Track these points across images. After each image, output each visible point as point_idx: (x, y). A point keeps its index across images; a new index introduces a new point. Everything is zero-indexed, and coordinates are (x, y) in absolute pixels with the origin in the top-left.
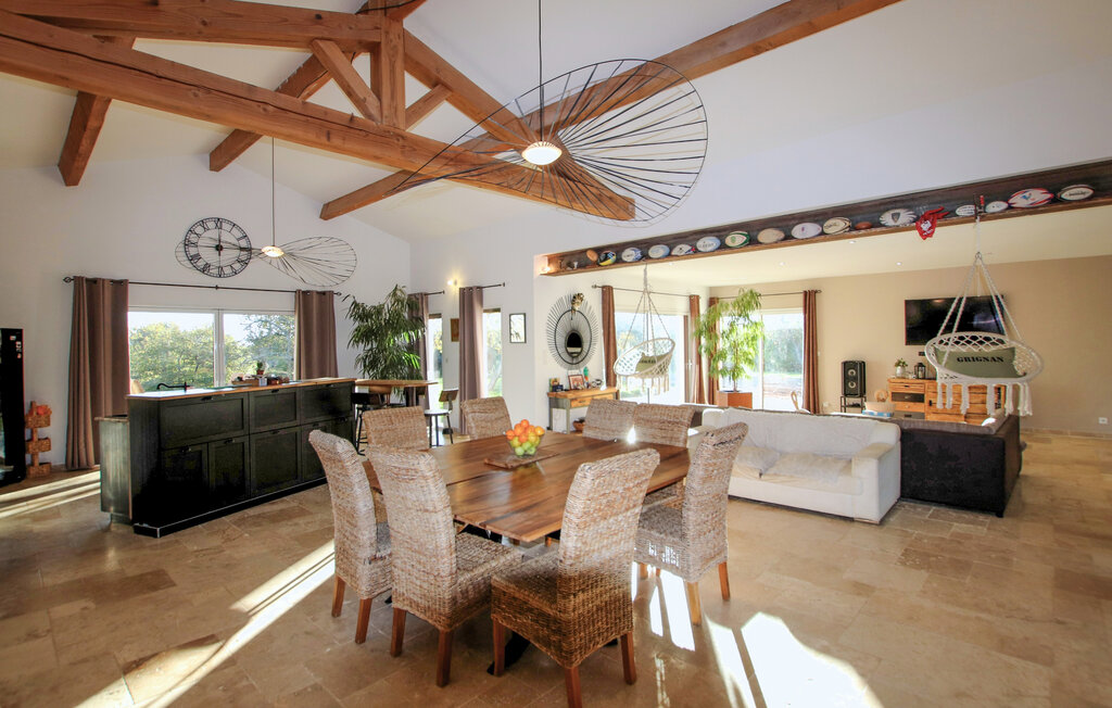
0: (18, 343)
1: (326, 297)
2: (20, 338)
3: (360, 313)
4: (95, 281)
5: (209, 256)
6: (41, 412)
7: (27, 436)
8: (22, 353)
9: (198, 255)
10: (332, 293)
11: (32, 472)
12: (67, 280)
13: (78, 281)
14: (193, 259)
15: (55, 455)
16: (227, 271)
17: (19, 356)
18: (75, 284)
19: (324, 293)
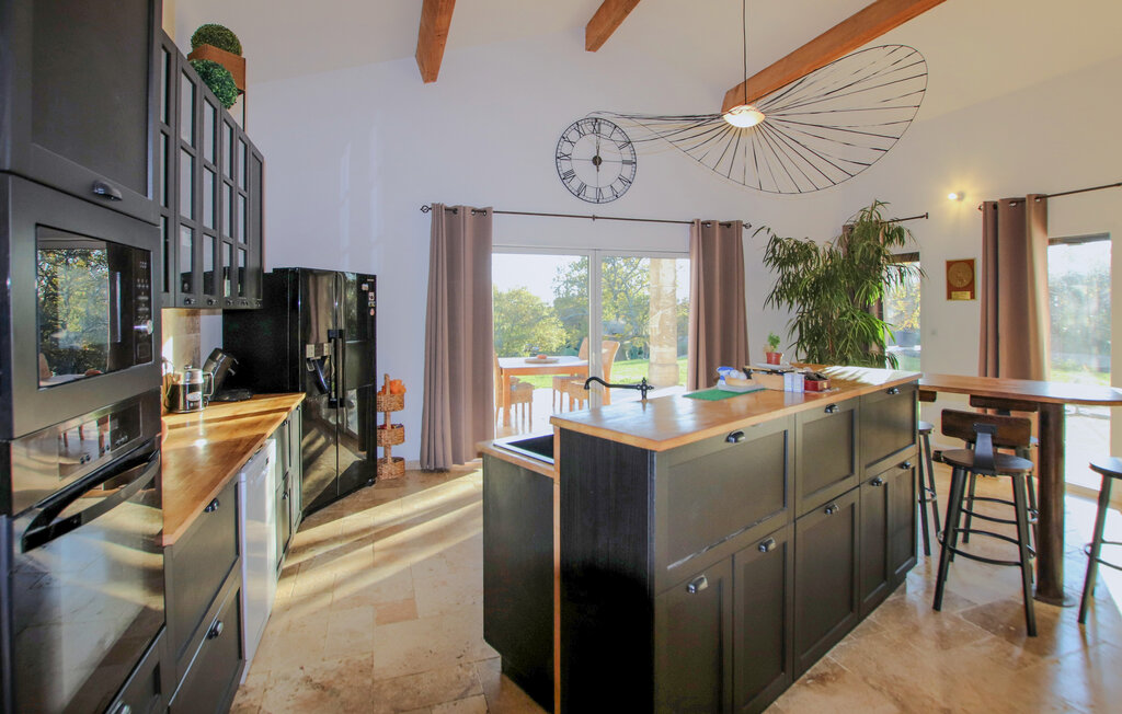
0: (371, 294)
1: (731, 229)
2: (373, 288)
3: (789, 255)
4: (455, 210)
5: (585, 172)
6: (395, 390)
7: (380, 422)
8: (375, 308)
9: (572, 171)
10: (739, 223)
11: (385, 472)
12: (424, 209)
13: (437, 209)
14: (567, 176)
15: (410, 450)
16: (607, 193)
17: (372, 313)
18: (433, 216)
19: (728, 225)
